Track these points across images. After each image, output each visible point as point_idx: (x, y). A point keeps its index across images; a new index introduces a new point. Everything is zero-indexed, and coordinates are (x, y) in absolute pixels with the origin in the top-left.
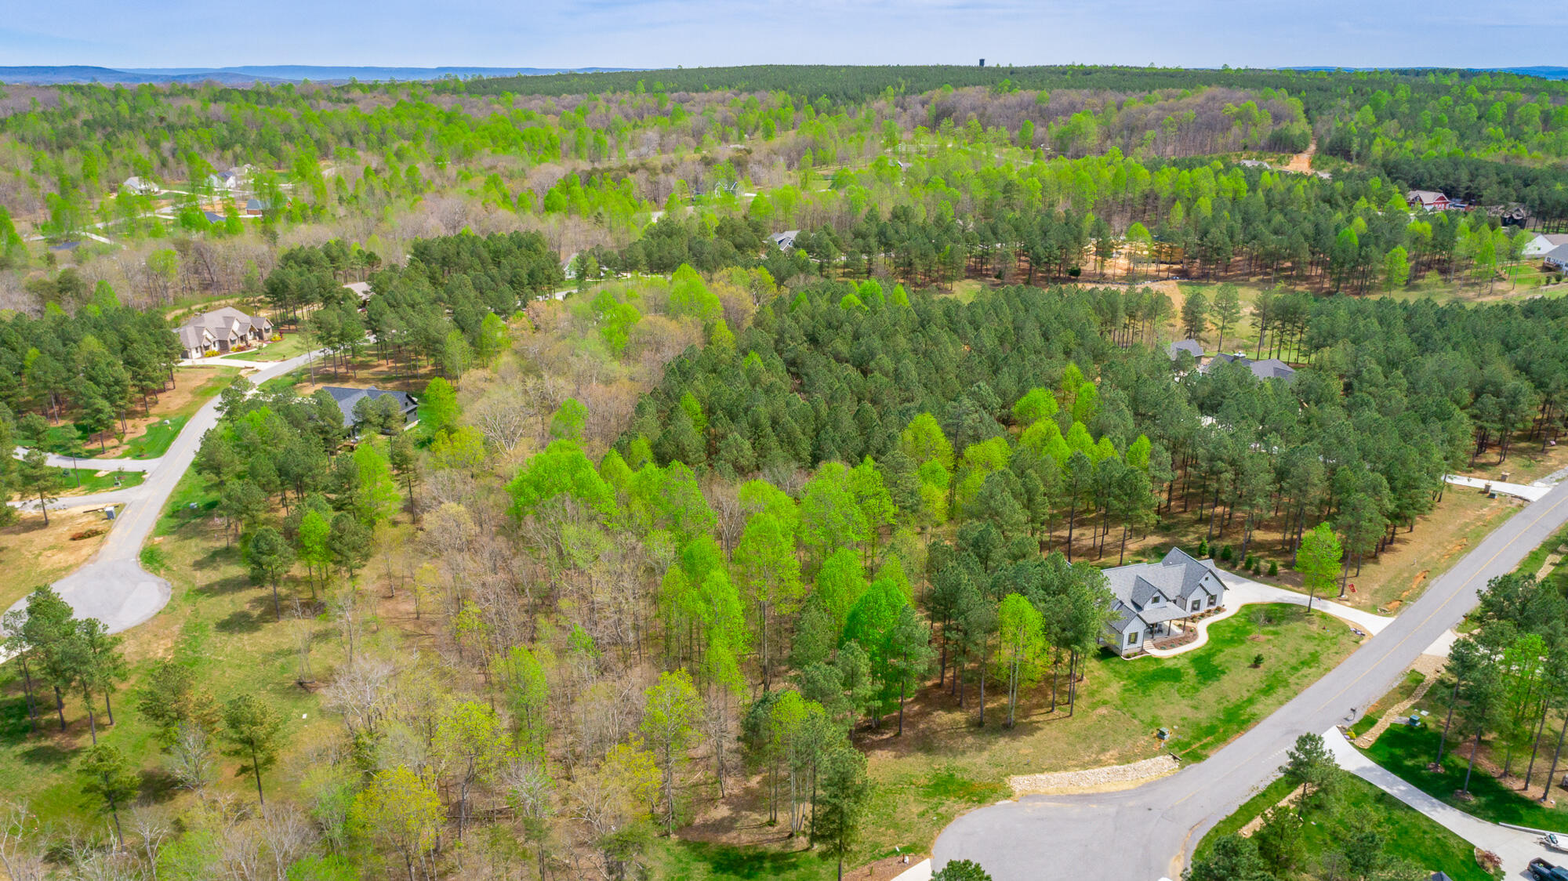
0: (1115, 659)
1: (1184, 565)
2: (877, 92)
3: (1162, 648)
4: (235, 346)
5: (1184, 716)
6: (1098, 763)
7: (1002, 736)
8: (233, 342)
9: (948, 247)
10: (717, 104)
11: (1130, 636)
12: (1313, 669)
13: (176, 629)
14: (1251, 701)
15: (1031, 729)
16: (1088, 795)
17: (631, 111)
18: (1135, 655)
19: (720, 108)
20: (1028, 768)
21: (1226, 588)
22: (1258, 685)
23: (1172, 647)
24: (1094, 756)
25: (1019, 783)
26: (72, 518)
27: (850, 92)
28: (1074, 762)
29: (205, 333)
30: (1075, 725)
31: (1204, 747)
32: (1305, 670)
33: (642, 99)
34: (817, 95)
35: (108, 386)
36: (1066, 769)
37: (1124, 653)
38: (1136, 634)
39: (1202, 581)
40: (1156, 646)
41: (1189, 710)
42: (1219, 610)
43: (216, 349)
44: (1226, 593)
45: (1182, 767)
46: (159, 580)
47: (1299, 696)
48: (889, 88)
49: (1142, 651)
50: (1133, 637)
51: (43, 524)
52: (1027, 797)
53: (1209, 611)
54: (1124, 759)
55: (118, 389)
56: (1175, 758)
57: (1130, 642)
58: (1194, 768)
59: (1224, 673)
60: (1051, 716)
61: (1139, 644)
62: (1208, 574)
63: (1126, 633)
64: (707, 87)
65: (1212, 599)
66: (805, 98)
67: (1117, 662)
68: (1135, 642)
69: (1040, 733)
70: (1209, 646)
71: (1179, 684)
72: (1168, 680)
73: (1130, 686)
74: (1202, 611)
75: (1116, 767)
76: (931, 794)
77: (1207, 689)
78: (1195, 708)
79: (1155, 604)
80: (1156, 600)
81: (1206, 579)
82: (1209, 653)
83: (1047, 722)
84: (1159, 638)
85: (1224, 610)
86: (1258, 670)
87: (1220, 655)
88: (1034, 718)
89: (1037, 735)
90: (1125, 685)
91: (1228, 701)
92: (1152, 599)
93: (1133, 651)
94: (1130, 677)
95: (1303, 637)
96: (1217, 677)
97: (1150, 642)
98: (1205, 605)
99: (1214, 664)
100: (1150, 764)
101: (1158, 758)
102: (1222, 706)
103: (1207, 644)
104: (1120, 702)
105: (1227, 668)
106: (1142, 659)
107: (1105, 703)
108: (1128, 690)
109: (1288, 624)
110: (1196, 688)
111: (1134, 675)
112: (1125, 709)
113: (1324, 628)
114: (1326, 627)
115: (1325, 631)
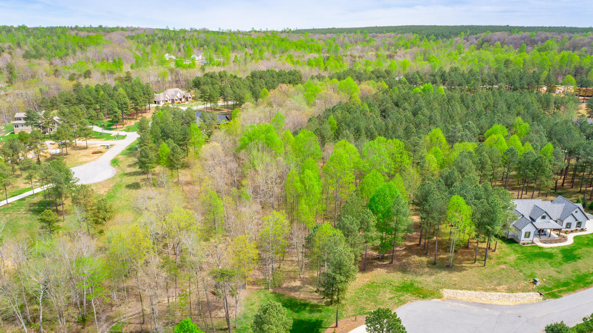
0: (517, 245)
1: (564, 204)
2: (456, 35)
3: (544, 243)
4: (178, 101)
5: (551, 275)
6: (495, 290)
7: (444, 270)
10: (388, 38)
11: (526, 233)
15: (461, 269)
16: (485, 304)
17: (353, 40)
18: (528, 244)
19: (389, 39)
20: (454, 286)
21: (588, 219)
23: (551, 243)
24: (493, 286)
25: (447, 293)
27: (445, 34)
28: (481, 288)
29: (167, 95)
30: (485, 271)
31: (560, 292)
33: (359, 36)
34: (430, 35)
36: (475, 290)
37: (522, 242)
38: (530, 233)
39: (574, 213)
40: (541, 241)
41: (554, 273)
42: (582, 230)
44: (588, 221)
45: (544, 299)
46: (114, 169)
48: (462, 33)
49: (533, 243)
52: (449, 299)
53: (577, 230)
54: (510, 290)
56: (541, 294)
57: (525, 237)
58: (552, 301)
59: (579, 258)
60: (473, 265)
61: (531, 238)
62: (577, 210)
63: (524, 231)
64: (385, 32)
65: (579, 224)
66: (425, 36)
67: (517, 246)
68: (529, 237)
69: (466, 271)
70: (573, 246)
71: (551, 260)
72: (545, 258)
73: (522, 258)
74: (572, 229)
75: (505, 293)
76: (398, 290)
77: (567, 265)
78: (559, 272)
79: (543, 220)
80: (543, 217)
81: (576, 212)
82: (573, 248)
83: (470, 267)
84: (544, 238)
85: (585, 230)
87: (579, 250)
88: (464, 265)
89: (463, 272)
90: (519, 256)
91: (580, 272)
92: (541, 216)
93: (527, 242)
94: (523, 253)
96: (575, 260)
97: (537, 239)
98: (574, 226)
99: (575, 254)
100: (525, 295)
101: (530, 293)
102: (575, 274)
103: (572, 244)
104: (514, 264)
105: (583, 256)
106: (531, 246)
107: (505, 263)
108: (520, 259)
110: (561, 263)
111: (525, 253)
112: (516, 267)
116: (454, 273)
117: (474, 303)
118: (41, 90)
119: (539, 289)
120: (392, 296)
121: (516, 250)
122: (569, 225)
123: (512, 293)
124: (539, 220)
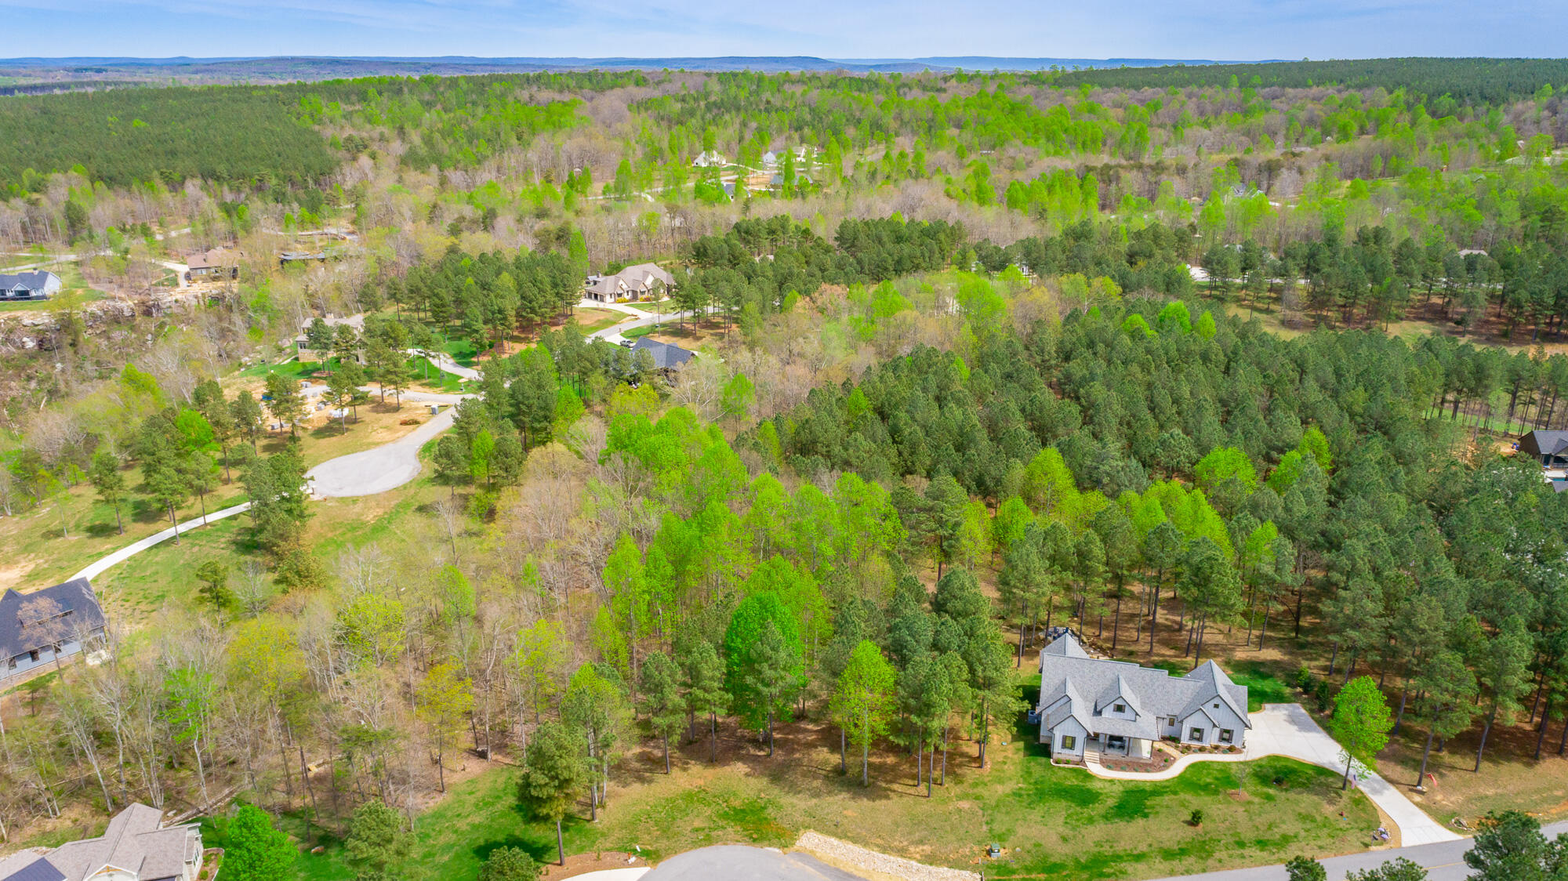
0: (1043, 760)
1: (1202, 682)
3: (1109, 767)
4: (644, 296)
5: (1043, 842)
6: (902, 852)
7: (848, 791)
8: (643, 293)
9: (1388, 280)
11: (1065, 738)
12: (1265, 854)
13: (393, 503)
14: (1139, 857)
15: (884, 795)
18: (1067, 762)
20: (837, 830)
21: (1247, 726)
22: (1167, 845)
23: (1123, 769)
24: (905, 843)
25: (810, 840)
26: (416, 409)
27: (1488, 91)
28: (879, 842)
29: (621, 282)
30: (925, 806)
32: (1255, 852)
34: (1440, 95)
35: (493, 313)
36: (865, 844)
37: (1055, 756)
38: (1073, 739)
39: (1208, 707)
40: (1103, 763)
41: (1055, 838)
42: (1231, 750)
43: (627, 297)
44: (1247, 732)
46: (419, 465)
47: (1204, 875)
48: (1548, 87)
49: (1082, 761)
50: (1069, 742)
51: (397, 408)
52: (802, 855)
53: (1216, 748)
54: (932, 860)
55: (500, 316)
57: (1064, 746)
59: (1146, 816)
60: (912, 791)
61: (1077, 751)
63: (1060, 733)
64: (1310, 82)
65: (1226, 735)
66: (1425, 96)
67: (1041, 764)
68: (1072, 747)
69: (884, 802)
70: (1167, 784)
71: (1078, 809)
72: (1073, 801)
73: (1023, 792)
74: (1206, 744)
75: (914, 863)
76: (725, 816)
77: (1103, 826)
78: (1065, 839)
79: (1119, 713)
80: (1120, 709)
81: (1216, 706)
82: (1158, 790)
83: (901, 795)
84: (1114, 754)
85: (1240, 752)
86: (1191, 828)
87: (1166, 798)
88: (895, 786)
89: (878, 802)
90: (1021, 788)
91: (1111, 847)
92: (1112, 705)
93: (1068, 758)
94: (1036, 783)
95: (1300, 814)
96: (1132, 817)
97: (1096, 755)
98: (1212, 738)
99: (1148, 803)
100: (949, 875)
101: (963, 872)
102: (1097, 849)
103: (1167, 781)
104: (993, 803)
105: (1157, 813)
106: (1074, 770)
107: (977, 798)
108: (1017, 794)
109: (1300, 793)
110: (1091, 820)
111: (1042, 782)
112: (990, 812)
113: (1341, 815)
114: (1345, 814)
115: (1339, 818)
116: (859, 802)
117: (838, 869)
118: (379, 260)
119: (988, 867)
120: (702, 825)
121: (1029, 773)
122: (1197, 733)
123: (931, 864)
124: (1108, 713)
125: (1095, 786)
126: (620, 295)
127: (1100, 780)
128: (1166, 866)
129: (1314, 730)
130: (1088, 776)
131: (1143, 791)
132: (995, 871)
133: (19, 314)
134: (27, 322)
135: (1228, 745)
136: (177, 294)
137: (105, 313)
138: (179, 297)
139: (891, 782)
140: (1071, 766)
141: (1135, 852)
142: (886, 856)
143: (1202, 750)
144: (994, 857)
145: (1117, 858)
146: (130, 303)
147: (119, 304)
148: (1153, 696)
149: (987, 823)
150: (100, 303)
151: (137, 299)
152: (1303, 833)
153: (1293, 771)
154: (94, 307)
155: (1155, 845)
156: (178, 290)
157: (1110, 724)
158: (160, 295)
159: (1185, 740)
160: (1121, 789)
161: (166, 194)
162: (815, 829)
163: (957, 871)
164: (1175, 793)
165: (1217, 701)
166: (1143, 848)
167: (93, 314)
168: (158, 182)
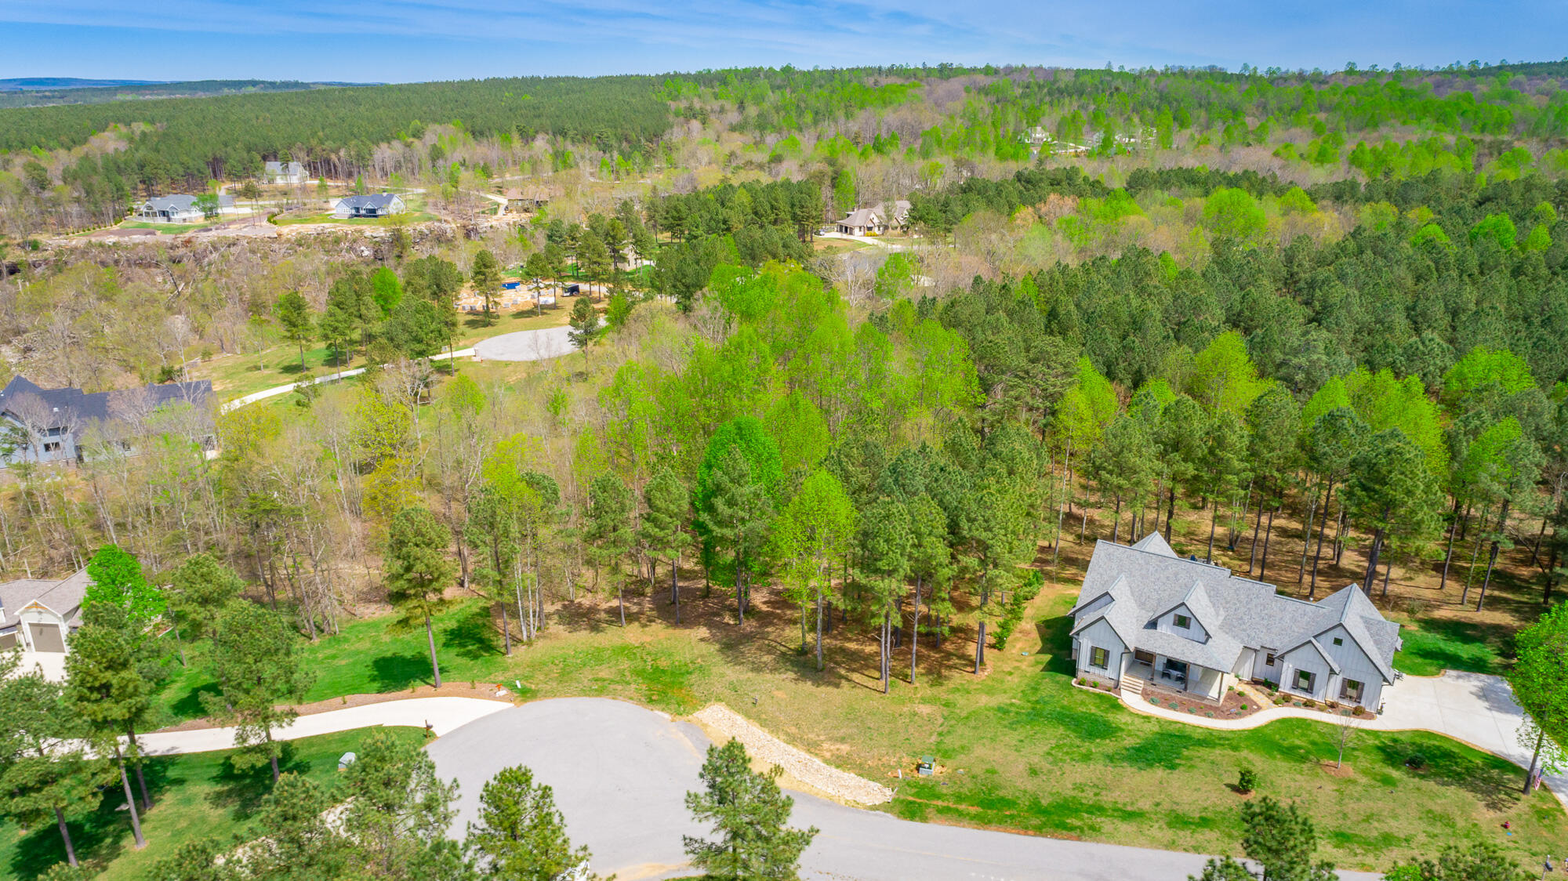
0: (1063, 678)
3: (1153, 702)
4: (895, 232)
7: (795, 672)
8: (895, 229)
14: (1130, 816)
18: (1094, 686)
21: (1386, 679)
23: (1173, 708)
24: (822, 737)
25: (712, 712)
29: (873, 216)
30: (871, 702)
37: (1080, 675)
40: (1145, 695)
41: (1020, 768)
42: (1358, 712)
43: (878, 232)
49: (1115, 687)
50: (1099, 656)
52: (689, 724)
53: (1333, 706)
54: (841, 762)
56: (890, 796)
59: (1170, 767)
60: (870, 683)
61: (1110, 672)
62: (1340, 632)
63: (1087, 644)
65: (1352, 688)
67: (1057, 682)
68: (1104, 666)
69: (830, 689)
70: (1230, 736)
71: (1078, 742)
72: (1075, 731)
73: (1013, 709)
74: (1318, 699)
75: (818, 761)
76: (639, 673)
77: (1100, 767)
78: (1034, 772)
79: (1181, 629)
80: (1182, 622)
81: (1338, 642)
82: (1210, 740)
83: (856, 685)
84: (1166, 688)
85: (1371, 717)
86: (1236, 796)
87: (1217, 751)
88: (856, 677)
89: (823, 688)
90: (1012, 704)
91: (1096, 795)
92: (1173, 613)
93: (1098, 680)
94: (1037, 702)
95: (1430, 811)
96: (1151, 766)
97: (1140, 683)
98: (1329, 690)
99: (1185, 753)
100: (853, 783)
101: (872, 784)
102: (1073, 793)
103: (1232, 732)
104: (964, 714)
105: (1192, 766)
106: (1100, 696)
107: (947, 705)
108: (1003, 711)
109: (1444, 784)
110: (1087, 757)
111: (1046, 703)
112: (953, 722)
113: (1506, 826)
114: (1511, 828)
115: (1501, 830)
116: (800, 685)
119: (908, 784)
120: (605, 676)
121: (1035, 690)
122: (1305, 678)
123: (837, 767)
124: (1165, 628)
125: (1118, 719)
126: (870, 229)
127: (1131, 714)
128: (1169, 834)
129: (1516, 713)
130: (1116, 707)
131: (1189, 738)
132: (914, 790)
133: (364, 227)
134: (368, 234)
135: (1354, 705)
136: (493, 221)
137: (431, 232)
138: (494, 223)
139: (854, 670)
140: (1097, 691)
141: (1129, 808)
142: (790, 748)
143: (1308, 705)
144: (923, 774)
145: (1098, 809)
146: (454, 225)
147: (444, 226)
148: (1246, 618)
149: (940, 734)
150: (428, 223)
151: (460, 222)
152: (1422, 838)
153: (1449, 755)
154: (422, 227)
155: (1166, 805)
156: (495, 217)
157: (1168, 643)
158: (479, 220)
159: (1285, 686)
160: (1156, 729)
161: (517, 143)
162: (728, 704)
163: (864, 781)
164: (1235, 748)
165: (1338, 633)
166: (1145, 805)
167: (421, 233)
168: (516, 136)
